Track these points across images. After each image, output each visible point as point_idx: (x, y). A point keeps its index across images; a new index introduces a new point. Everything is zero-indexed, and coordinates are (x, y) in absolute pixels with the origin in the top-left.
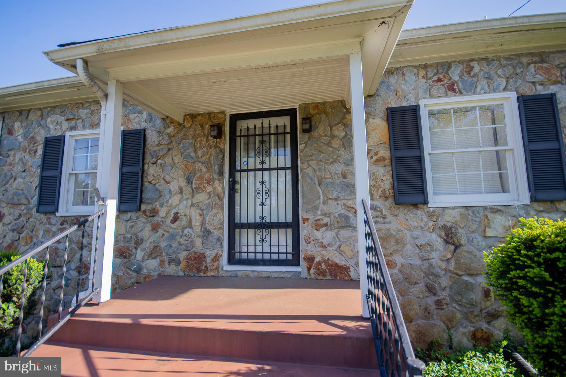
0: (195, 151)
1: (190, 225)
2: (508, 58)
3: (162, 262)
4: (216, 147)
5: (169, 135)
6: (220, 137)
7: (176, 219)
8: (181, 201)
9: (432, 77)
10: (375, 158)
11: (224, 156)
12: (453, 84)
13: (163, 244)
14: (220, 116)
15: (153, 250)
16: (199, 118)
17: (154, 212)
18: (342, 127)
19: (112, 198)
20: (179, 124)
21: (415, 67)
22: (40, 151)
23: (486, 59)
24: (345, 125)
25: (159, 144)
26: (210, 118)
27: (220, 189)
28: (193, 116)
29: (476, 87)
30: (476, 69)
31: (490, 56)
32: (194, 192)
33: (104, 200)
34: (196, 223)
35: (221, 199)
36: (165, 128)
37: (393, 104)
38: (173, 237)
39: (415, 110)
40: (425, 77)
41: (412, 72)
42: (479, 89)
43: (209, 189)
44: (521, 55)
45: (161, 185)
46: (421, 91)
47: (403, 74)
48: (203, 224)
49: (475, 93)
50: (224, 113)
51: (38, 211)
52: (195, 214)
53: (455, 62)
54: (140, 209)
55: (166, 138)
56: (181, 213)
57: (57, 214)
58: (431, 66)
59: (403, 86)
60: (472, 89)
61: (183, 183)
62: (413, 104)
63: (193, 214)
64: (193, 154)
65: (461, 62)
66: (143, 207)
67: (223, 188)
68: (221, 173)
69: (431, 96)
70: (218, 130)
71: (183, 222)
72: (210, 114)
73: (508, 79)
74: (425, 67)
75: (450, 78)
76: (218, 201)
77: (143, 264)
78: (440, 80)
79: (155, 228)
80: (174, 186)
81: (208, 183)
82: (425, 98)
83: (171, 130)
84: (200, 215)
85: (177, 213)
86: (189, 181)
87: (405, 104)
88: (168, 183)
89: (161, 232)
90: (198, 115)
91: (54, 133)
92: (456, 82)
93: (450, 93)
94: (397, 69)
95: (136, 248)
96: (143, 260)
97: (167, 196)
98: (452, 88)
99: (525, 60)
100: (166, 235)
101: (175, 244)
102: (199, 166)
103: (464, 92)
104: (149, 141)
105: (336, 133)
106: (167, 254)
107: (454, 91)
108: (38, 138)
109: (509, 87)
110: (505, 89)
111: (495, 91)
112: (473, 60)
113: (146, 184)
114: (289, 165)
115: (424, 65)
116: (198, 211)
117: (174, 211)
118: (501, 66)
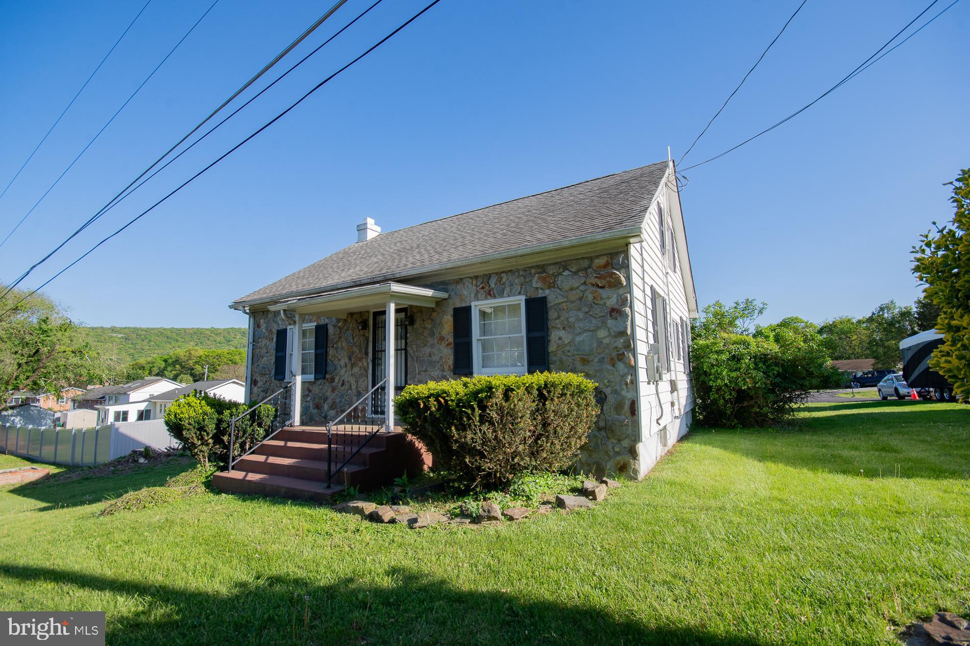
0: (353, 339)
1: (350, 388)
2: (525, 270)
3: (337, 412)
4: (364, 335)
5: (339, 327)
6: (366, 329)
7: (343, 384)
8: (346, 373)
9: (479, 286)
10: (446, 343)
11: (367, 344)
12: (490, 291)
13: (338, 400)
14: (366, 314)
15: (332, 404)
16: (355, 316)
17: (333, 380)
18: (430, 321)
19: (299, 375)
20: (345, 320)
21: (471, 278)
22: (275, 340)
23: (511, 271)
24: (432, 320)
25: (334, 335)
26: (361, 316)
27: (365, 364)
28: (351, 314)
29: (504, 292)
30: (504, 280)
31: (513, 268)
32: (353, 365)
33: (295, 376)
34: (354, 387)
35: (366, 371)
36: (338, 323)
37: (458, 305)
38: (342, 396)
39: (468, 310)
40: (477, 286)
41: (468, 281)
42: (505, 293)
43: (360, 364)
44: (532, 267)
45: (336, 362)
46: (473, 295)
47: (464, 284)
48: (357, 387)
49: (503, 297)
50: (368, 312)
51: (275, 379)
52: (352, 380)
53: (493, 273)
54: (325, 378)
55: (338, 330)
56: (346, 380)
57: (285, 381)
58: (480, 276)
59: (464, 292)
60: (501, 294)
61: (347, 361)
62: (468, 305)
63: (352, 381)
64: (352, 341)
65: (496, 274)
66: (327, 376)
67: (368, 364)
68: (367, 354)
69: (478, 300)
70: (365, 325)
71: (347, 386)
72: (361, 313)
73: (522, 285)
74: (476, 277)
75: (490, 286)
76: (365, 372)
77: (328, 413)
78: (483, 288)
79: (333, 390)
80: (342, 363)
81: (360, 361)
82: (474, 301)
83: (340, 324)
84: (356, 382)
85: (343, 380)
86: (350, 359)
87: (464, 305)
88: (339, 360)
89: (336, 392)
90: (355, 313)
91: (282, 327)
92: (493, 289)
93: (489, 297)
94: (461, 279)
95: (324, 403)
96: (328, 411)
97: (339, 368)
98: (490, 294)
99: (533, 271)
100: (339, 394)
101: (343, 400)
102: (355, 349)
103: (497, 296)
104: (329, 332)
105: (426, 325)
106: (340, 407)
107: (490, 295)
108: (274, 330)
109: (522, 292)
110: (520, 293)
111: (514, 295)
112: (504, 272)
113: (328, 361)
114: (403, 347)
115: (477, 276)
116: (355, 379)
117: (342, 379)
118: (519, 276)
